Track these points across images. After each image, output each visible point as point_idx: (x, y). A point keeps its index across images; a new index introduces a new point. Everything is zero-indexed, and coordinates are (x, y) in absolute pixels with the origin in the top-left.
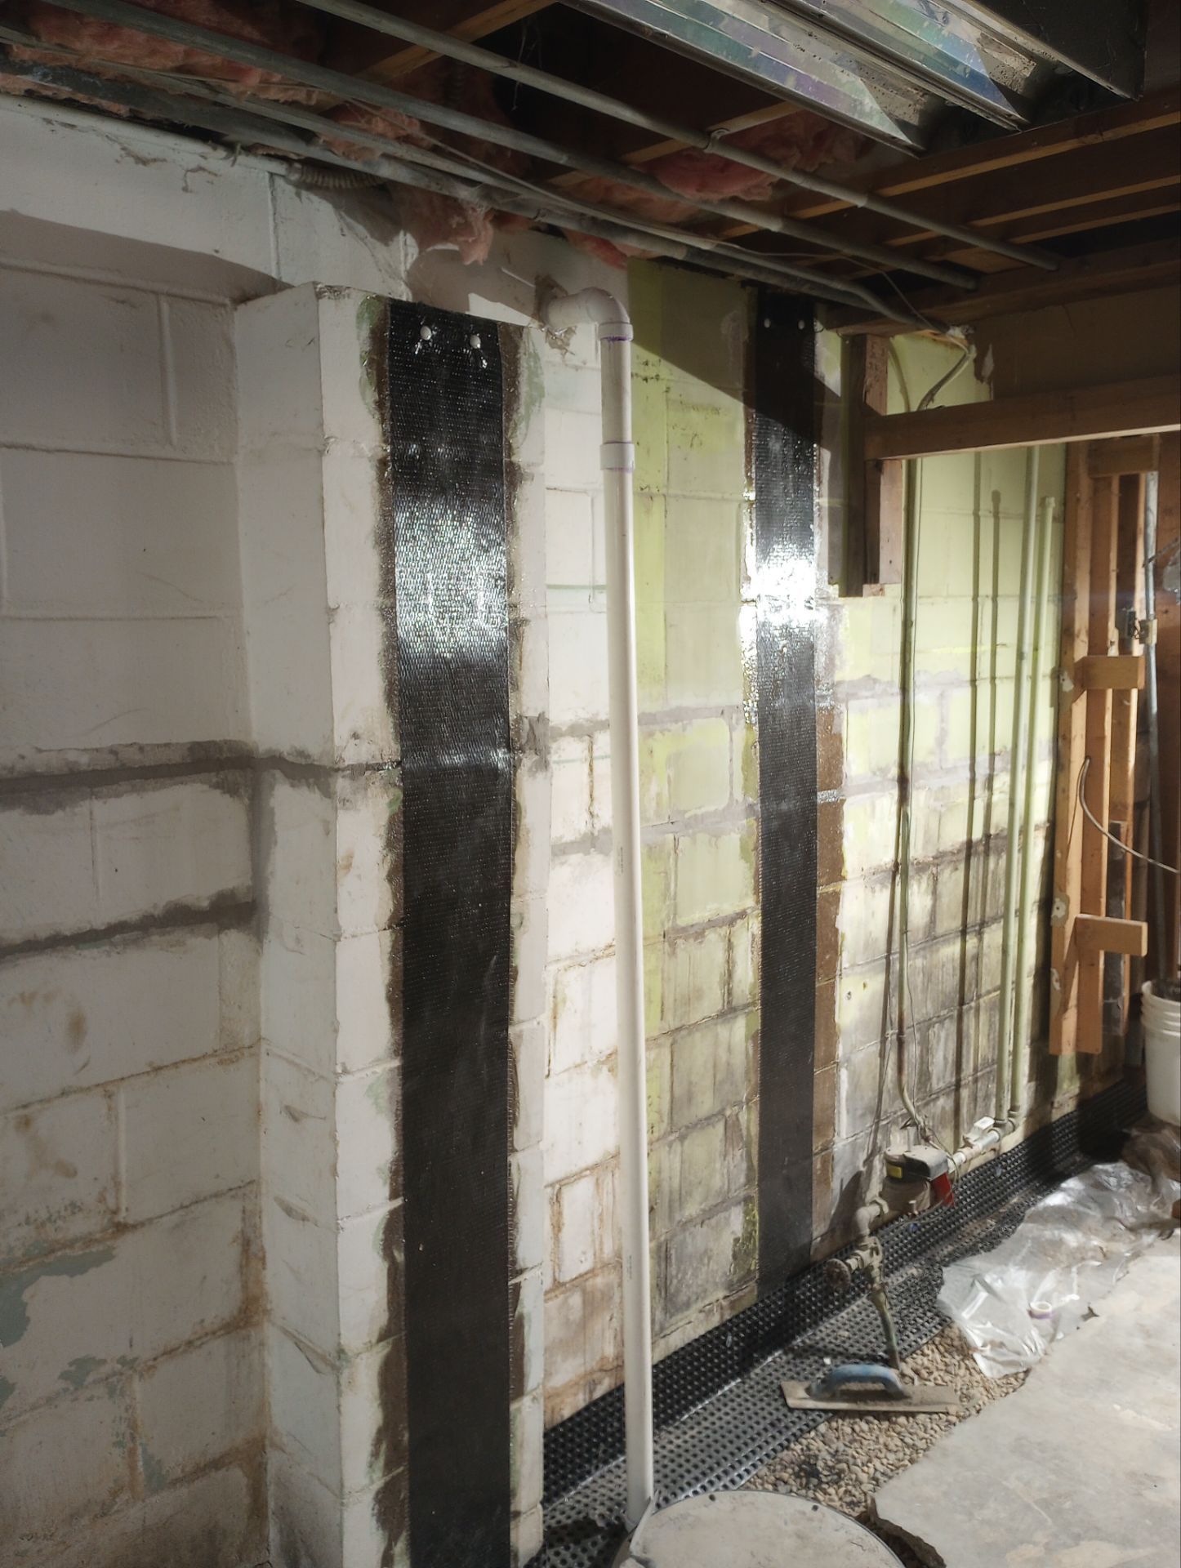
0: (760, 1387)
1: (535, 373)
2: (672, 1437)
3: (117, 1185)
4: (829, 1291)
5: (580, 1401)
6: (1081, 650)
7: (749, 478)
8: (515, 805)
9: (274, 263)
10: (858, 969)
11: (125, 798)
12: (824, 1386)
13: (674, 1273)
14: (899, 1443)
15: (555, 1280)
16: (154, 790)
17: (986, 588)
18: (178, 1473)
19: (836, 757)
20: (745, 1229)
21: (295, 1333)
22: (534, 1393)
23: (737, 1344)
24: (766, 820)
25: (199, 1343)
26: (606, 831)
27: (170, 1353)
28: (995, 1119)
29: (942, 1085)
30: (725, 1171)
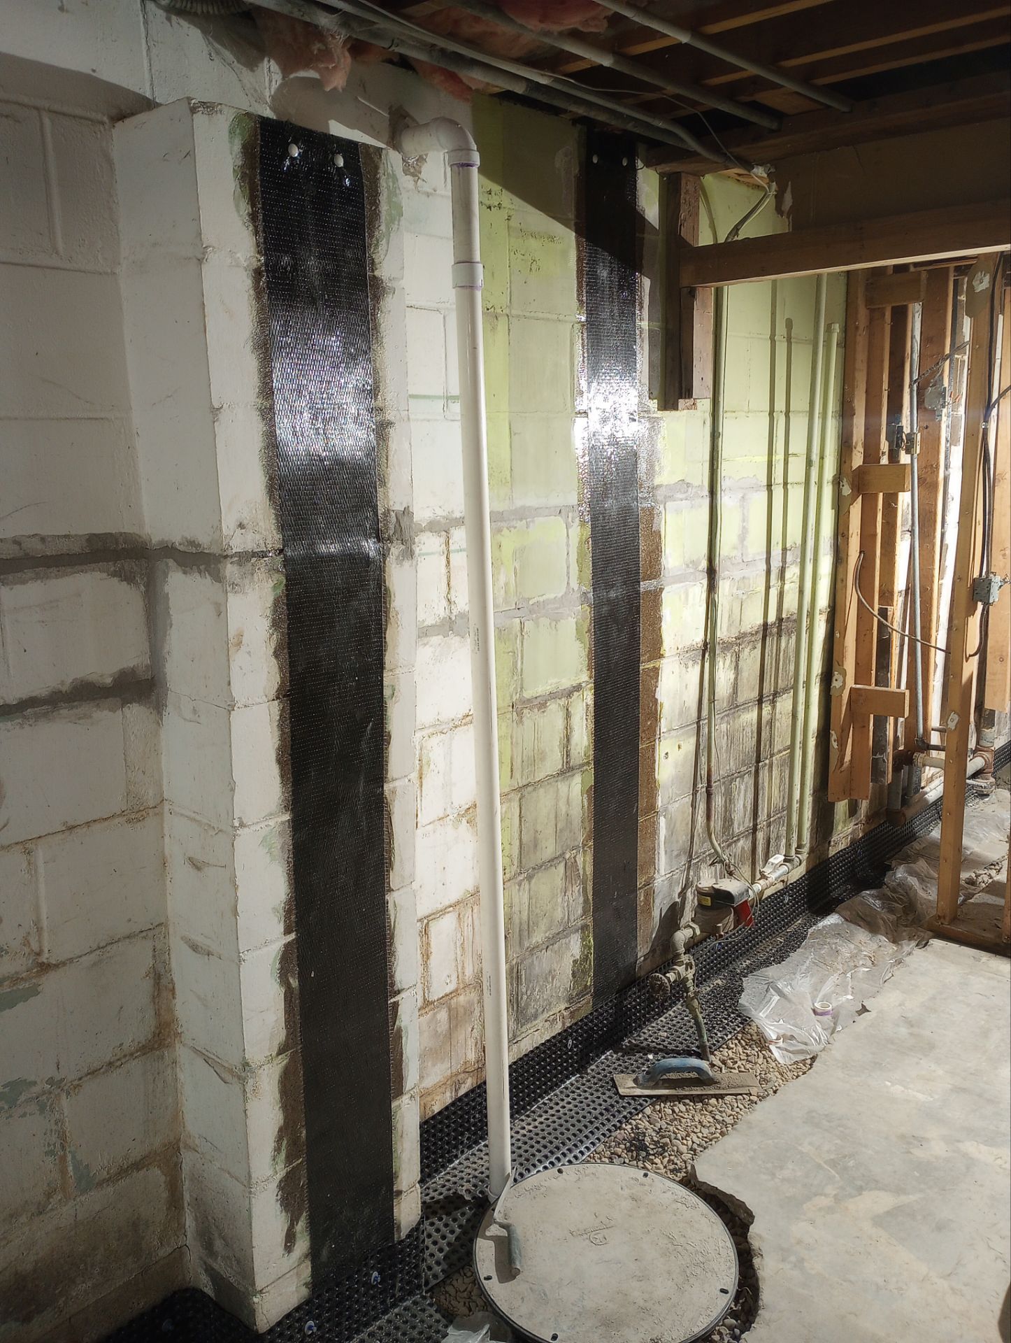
0: (595, 1080)
1: (393, 193)
2: (524, 1124)
3: (39, 930)
4: (651, 1000)
5: (448, 1098)
6: (857, 460)
7: (580, 301)
8: (385, 590)
9: (147, 85)
10: (673, 733)
11: (30, 585)
12: (649, 1076)
13: (524, 990)
14: (711, 1120)
15: (425, 999)
16: (56, 577)
17: (780, 405)
18: (105, 1174)
19: (656, 551)
20: (583, 952)
21: (204, 1051)
22: (412, 1092)
23: (576, 1046)
24: (597, 606)
25: (119, 1063)
26: (462, 615)
27: (93, 1073)
28: (785, 856)
29: (742, 829)
30: (566, 904)
